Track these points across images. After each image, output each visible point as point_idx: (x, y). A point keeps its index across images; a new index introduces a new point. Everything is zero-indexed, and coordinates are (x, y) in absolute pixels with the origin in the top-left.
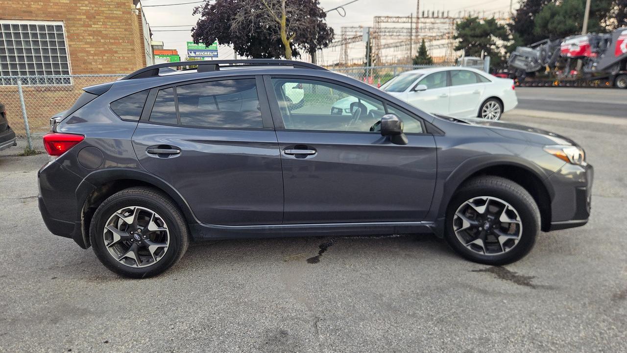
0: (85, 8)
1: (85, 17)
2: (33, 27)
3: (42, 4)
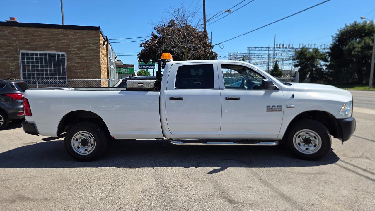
0: (77, 45)
1: (76, 50)
2: (50, 55)
3: (55, 43)
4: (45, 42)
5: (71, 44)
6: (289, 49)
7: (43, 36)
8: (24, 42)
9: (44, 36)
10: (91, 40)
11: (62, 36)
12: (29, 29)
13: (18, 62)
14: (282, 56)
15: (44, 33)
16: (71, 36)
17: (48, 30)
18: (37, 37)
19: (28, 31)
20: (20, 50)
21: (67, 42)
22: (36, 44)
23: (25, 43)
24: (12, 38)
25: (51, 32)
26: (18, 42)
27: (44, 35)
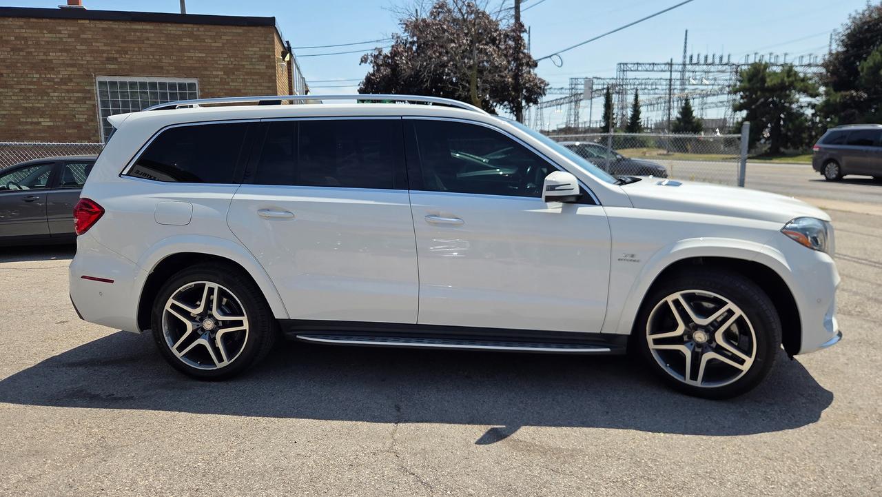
1: (222, 73)
2: (163, 86)
3: (174, 58)
4: (152, 57)
5: (210, 59)
6: (720, 67)
7: (146, 42)
8: (105, 55)
9: (148, 42)
10: (254, 49)
11: (188, 40)
12: (114, 26)
13: (92, 102)
14: (701, 84)
15: (147, 35)
16: (210, 41)
17: (158, 28)
18: (134, 46)
19: (112, 29)
20: (95, 76)
21: (200, 55)
22: (132, 60)
23: (108, 59)
24: (78, 48)
25: (165, 32)
26: (91, 56)
27: (148, 39)
